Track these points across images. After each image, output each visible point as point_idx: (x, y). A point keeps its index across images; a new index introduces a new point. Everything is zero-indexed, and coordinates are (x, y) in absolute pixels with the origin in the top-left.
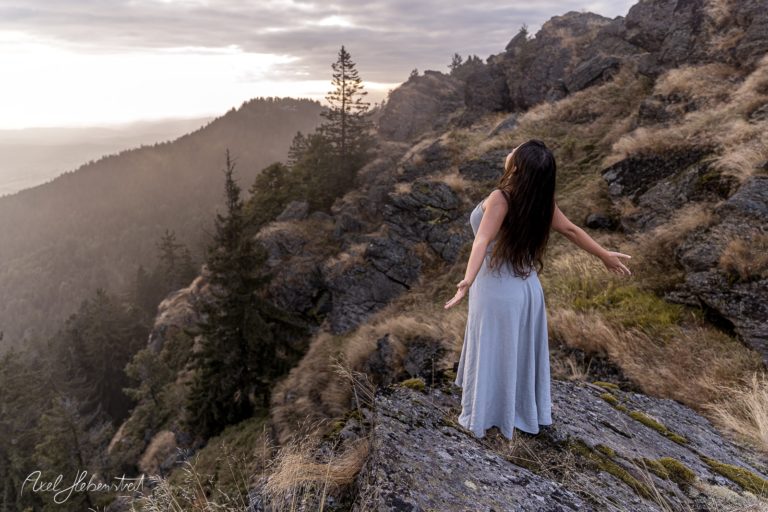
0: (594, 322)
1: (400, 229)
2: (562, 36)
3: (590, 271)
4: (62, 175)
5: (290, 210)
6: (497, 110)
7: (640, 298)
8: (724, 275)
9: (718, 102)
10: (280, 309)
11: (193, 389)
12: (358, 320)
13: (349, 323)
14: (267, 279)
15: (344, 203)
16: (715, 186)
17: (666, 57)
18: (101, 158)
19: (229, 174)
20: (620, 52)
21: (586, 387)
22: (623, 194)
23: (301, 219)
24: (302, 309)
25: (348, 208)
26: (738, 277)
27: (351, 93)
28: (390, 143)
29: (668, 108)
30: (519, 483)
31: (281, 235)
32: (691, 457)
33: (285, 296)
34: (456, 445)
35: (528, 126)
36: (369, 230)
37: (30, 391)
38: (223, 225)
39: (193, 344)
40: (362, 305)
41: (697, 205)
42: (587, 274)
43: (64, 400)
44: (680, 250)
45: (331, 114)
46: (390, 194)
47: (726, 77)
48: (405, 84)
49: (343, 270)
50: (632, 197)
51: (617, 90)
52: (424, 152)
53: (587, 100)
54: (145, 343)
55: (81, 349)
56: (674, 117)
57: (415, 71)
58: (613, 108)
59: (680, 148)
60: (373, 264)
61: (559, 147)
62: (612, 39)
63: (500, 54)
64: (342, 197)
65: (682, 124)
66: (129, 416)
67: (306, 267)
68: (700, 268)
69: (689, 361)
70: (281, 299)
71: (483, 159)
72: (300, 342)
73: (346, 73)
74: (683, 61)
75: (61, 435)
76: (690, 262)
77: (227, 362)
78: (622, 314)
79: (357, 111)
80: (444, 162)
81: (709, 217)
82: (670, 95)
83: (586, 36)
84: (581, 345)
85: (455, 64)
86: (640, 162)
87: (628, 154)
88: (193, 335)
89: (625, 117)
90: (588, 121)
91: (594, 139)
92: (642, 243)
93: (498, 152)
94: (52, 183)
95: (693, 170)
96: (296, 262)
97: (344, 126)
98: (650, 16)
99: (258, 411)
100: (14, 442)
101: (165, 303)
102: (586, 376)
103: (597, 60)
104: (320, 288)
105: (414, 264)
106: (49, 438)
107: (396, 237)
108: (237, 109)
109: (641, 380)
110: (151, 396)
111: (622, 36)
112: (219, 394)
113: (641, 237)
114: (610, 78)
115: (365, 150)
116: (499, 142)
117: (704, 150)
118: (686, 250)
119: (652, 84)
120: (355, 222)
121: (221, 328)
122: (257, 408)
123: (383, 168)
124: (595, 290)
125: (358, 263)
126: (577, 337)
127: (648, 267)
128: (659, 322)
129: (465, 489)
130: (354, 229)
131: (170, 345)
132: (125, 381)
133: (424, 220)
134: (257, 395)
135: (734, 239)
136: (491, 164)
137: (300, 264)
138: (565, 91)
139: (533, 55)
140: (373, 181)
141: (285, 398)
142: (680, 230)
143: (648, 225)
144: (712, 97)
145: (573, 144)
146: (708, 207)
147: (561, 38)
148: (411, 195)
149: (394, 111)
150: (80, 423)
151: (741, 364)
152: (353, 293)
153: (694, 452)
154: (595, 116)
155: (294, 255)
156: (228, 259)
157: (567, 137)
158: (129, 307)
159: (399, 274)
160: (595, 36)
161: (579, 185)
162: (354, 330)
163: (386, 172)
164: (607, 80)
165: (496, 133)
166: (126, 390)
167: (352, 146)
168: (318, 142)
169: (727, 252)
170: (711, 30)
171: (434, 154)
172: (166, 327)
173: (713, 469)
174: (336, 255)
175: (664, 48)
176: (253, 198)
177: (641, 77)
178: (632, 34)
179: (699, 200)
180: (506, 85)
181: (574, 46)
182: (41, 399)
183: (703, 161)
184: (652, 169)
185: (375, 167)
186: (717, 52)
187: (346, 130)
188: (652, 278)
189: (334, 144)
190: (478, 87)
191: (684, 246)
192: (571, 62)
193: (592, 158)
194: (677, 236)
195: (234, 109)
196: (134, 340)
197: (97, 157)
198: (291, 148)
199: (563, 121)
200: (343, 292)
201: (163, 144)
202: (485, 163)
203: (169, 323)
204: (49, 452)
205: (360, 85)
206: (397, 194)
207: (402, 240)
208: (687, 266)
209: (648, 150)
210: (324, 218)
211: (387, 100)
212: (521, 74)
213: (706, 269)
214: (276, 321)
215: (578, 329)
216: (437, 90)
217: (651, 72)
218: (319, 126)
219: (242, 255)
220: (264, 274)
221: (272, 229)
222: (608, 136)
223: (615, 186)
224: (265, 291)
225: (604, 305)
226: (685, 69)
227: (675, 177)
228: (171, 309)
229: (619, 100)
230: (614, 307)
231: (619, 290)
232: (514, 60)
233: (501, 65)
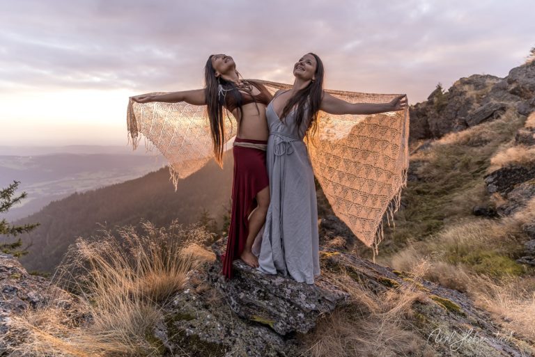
0: (458, 270)
2: (467, 90)
6: (420, 138)
7: (496, 258)
20: (508, 100)
22: (497, 192)
35: (437, 147)
42: (462, 242)
50: (503, 194)
51: (503, 125)
53: (481, 131)
58: (500, 136)
61: (459, 161)
62: (502, 92)
63: (424, 103)
76: (529, 233)
83: (483, 90)
86: (510, 171)
87: (503, 166)
89: (507, 142)
90: (481, 145)
91: (485, 157)
92: (506, 224)
93: (415, 164)
94: (143, 178)
98: (524, 75)
103: (490, 105)
111: (505, 89)
113: (505, 219)
114: (498, 117)
116: (417, 157)
124: (466, 252)
127: (507, 239)
138: (466, 125)
139: (446, 102)
143: (511, 211)
145: (470, 160)
147: (466, 92)
154: (486, 142)
157: (465, 155)
160: (490, 89)
161: (470, 187)
164: (497, 118)
165: (415, 152)
178: (513, 87)
180: (427, 122)
181: (475, 96)
184: (519, 175)
188: (510, 247)
192: (473, 107)
193: (482, 169)
199: (463, 145)
209: (516, 162)
212: (437, 115)
217: (525, 112)
223: (491, 186)
225: (470, 261)
227: (533, 181)
229: (504, 131)
230: (478, 263)
231: (483, 253)
232: (433, 106)
233: (424, 110)
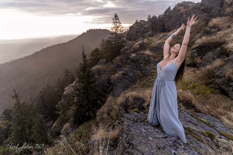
0: (188, 93)
1: (132, 67)
2: (181, 9)
3: (187, 78)
4: (36, 52)
5: (101, 62)
6: (161, 32)
7: (202, 86)
8: (227, 80)
9: (227, 28)
10: (99, 90)
11: (74, 112)
12: (120, 93)
13: (118, 93)
14: (95, 81)
15: (116, 59)
16: (225, 54)
17: (212, 15)
18: (47, 47)
19: (83, 51)
20: (198, 13)
21: (185, 111)
22: (198, 56)
23: (104, 64)
24: (105, 90)
25: (118, 61)
26: (231, 80)
27: (118, 27)
28: (130, 42)
29: (212, 30)
30: (165, 138)
31: (99, 69)
32: (214, 131)
33: (100, 86)
34: (146, 127)
36: (123, 67)
37: (30, 112)
38: (82, 66)
39: (74, 99)
40: (122, 89)
41: (220, 59)
42: (186, 79)
43: (39, 115)
44: (214, 72)
45: (112, 34)
46: (129, 57)
47: (230, 20)
48: (134, 24)
49: (116, 79)
50: (200, 57)
52: (139, 44)
54: (61, 100)
55: (43, 101)
56: (214, 33)
57: (137, 20)
58: (196, 30)
59: (215, 42)
60: (124, 77)
62: (196, 10)
63: (162, 15)
64: (116, 58)
65: (216, 35)
66: (57, 119)
67: (105, 78)
68: (219, 77)
69: (215, 104)
70: (98, 87)
72: (104, 99)
73: (117, 21)
74: (217, 16)
75: (39, 124)
76: (217, 76)
77: (84, 104)
78: (196, 91)
79: (120, 32)
80: (145, 47)
81: (223, 63)
82: (213, 26)
83: (188, 9)
84: (184, 99)
85: (149, 18)
86: (203, 47)
87: (200, 44)
88: (74, 97)
89: (199, 33)
92: (203, 71)
93: (161, 44)
94: (33, 54)
95: (219, 49)
96: (103, 76)
97: (116, 37)
99: (93, 118)
100: (26, 126)
101: (66, 88)
102: (185, 108)
104: (109, 84)
105: (136, 77)
106: (36, 125)
107: (131, 69)
108: (85, 32)
109: (201, 109)
110: (63, 114)
111: (199, 9)
112: (82, 113)
113: (203, 69)
115: (122, 44)
116: (162, 41)
117: (223, 43)
118: (216, 72)
119: (208, 23)
120: (119, 65)
121: (82, 95)
122: (92, 117)
123: (127, 49)
124: (189, 84)
125: (120, 77)
126: (183, 97)
127: (204, 77)
128: (207, 93)
129: (149, 140)
130: (119, 67)
131: (68, 100)
132: (56, 110)
133: (139, 64)
134: (92, 113)
135: (230, 69)
136: (159, 48)
137: (104, 77)
139: (172, 15)
140: (125, 53)
141: (100, 114)
142: (214, 67)
143: (205, 65)
144: (226, 27)
146: (223, 60)
147: (181, 10)
148: (136, 57)
149: (131, 32)
150: (44, 121)
151: (230, 105)
152: (119, 85)
153: (216, 129)
155: (102, 74)
156: (83, 76)
157: (182, 39)
158: (56, 89)
159: (132, 80)
160: (191, 9)
162: (119, 95)
163: (129, 50)
165: (160, 39)
166: (56, 112)
167: (119, 43)
168: (108, 42)
169: (228, 73)
170: (226, 6)
171: (142, 45)
172: (67, 95)
173: (221, 134)
174: (114, 74)
175: (212, 12)
176: (90, 58)
177: (204, 21)
178: (202, 8)
179: (220, 58)
180: (164, 24)
181: (184, 12)
182: (33, 115)
183: (222, 46)
184: (207, 48)
185: (125, 49)
186: (228, 13)
187: (117, 38)
188: (205, 80)
189: (113, 42)
190: (155, 25)
191: (215, 71)
192: (183, 17)
194: (213, 68)
195: (84, 32)
196: (58, 99)
197: (46, 47)
198: (101, 44)
199: (181, 35)
200: (116, 85)
201: (64, 43)
202: (157, 47)
203: (67, 94)
204: (36, 129)
205: (121, 25)
206: (131, 57)
207: (133, 70)
208: (216, 77)
209: (206, 43)
210: (110, 64)
211: (129, 29)
212: (168, 21)
213: (221, 78)
214: (97, 93)
215: (183, 95)
216: (143, 26)
217: (207, 19)
218: (109, 37)
219: (87, 74)
220: (94, 80)
221: (96, 67)
222: (194, 39)
223: (195, 54)
224: (94, 85)
225: (191, 88)
226: (218, 18)
227: (213, 51)
228: (68, 90)
229: (197, 28)
230: (194, 89)
231: (196, 84)
232: (166, 17)
233: (162, 18)
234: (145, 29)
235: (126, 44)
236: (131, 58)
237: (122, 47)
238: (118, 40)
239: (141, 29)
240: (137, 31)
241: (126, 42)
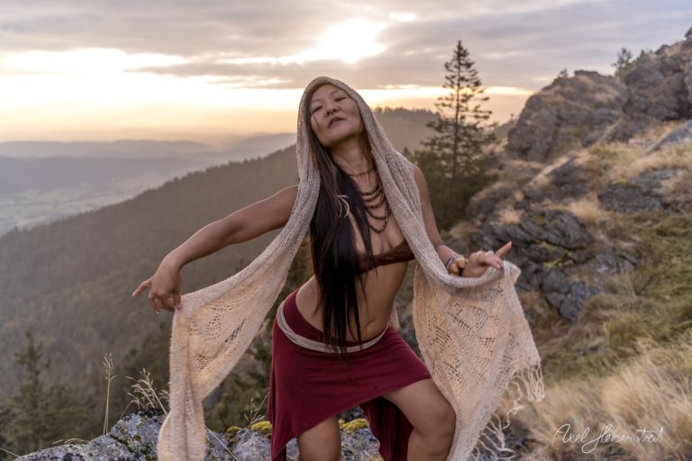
4: (145, 192)
6: (669, 119)
15: (450, 237)
25: (455, 244)
27: (467, 98)
28: (519, 163)
45: (442, 125)
46: (492, 223)
48: (547, 88)
52: (553, 173)
57: (564, 72)
63: (676, 44)
71: (633, 183)
73: (462, 74)
79: (474, 121)
80: (579, 186)
85: (621, 61)
97: (458, 140)
115: (484, 172)
116: (659, 159)
131: (227, 398)
133: (537, 261)
136: (645, 190)
148: (520, 226)
149: (529, 122)
165: (657, 149)
167: (468, 166)
168: (426, 160)
171: (565, 175)
180: (683, 84)
185: (494, 193)
187: (460, 144)
189: (444, 163)
190: (641, 88)
201: (253, 161)
202: (634, 187)
206: (500, 224)
216: (590, 95)
218: (426, 140)
234: (600, 110)
235: (501, 173)
236: (498, 231)
237: (480, 182)
238: (465, 154)
239: (578, 109)
240: (559, 117)
241: (502, 162)
